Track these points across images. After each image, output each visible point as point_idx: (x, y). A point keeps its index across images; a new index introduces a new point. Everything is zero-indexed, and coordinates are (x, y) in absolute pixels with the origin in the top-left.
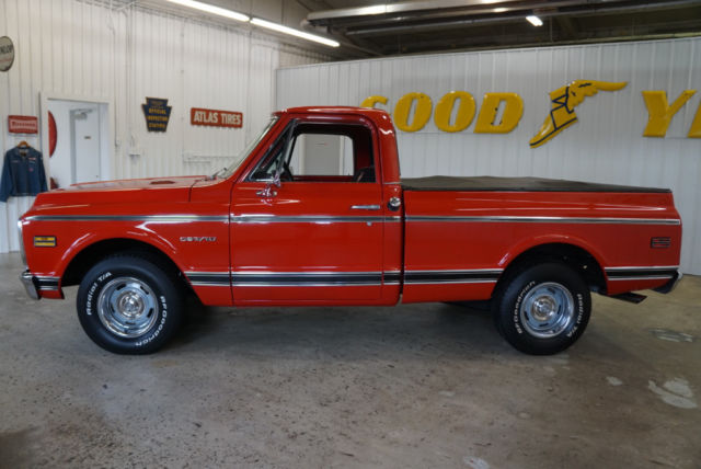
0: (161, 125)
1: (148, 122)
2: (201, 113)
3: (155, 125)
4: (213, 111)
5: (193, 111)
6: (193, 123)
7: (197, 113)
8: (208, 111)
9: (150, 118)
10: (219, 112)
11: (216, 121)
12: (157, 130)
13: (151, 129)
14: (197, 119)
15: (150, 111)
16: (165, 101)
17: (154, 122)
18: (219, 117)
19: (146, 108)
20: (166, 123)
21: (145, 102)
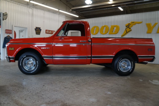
0: (39, 33)
1: (36, 32)
2: (48, 31)
3: (38, 33)
4: (50, 31)
5: (46, 30)
6: (46, 33)
7: (47, 31)
8: (49, 31)
9: (37, 31)
10: (52, 31)
11: (51, 33)
12: (38, 34)
13: (36, 34)
14: (47, 32)
15: (37, 30)
16: (40, 28)
17: (37, 32)
18: (52, 32)
19: (36, 29)
20: (40, 33)
21: (35, 28)
